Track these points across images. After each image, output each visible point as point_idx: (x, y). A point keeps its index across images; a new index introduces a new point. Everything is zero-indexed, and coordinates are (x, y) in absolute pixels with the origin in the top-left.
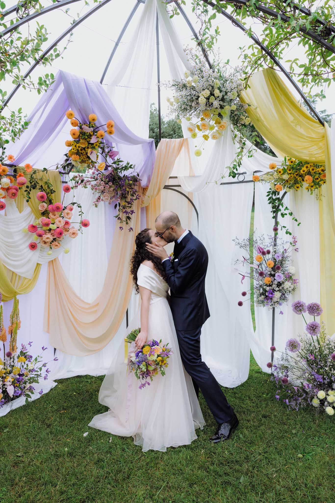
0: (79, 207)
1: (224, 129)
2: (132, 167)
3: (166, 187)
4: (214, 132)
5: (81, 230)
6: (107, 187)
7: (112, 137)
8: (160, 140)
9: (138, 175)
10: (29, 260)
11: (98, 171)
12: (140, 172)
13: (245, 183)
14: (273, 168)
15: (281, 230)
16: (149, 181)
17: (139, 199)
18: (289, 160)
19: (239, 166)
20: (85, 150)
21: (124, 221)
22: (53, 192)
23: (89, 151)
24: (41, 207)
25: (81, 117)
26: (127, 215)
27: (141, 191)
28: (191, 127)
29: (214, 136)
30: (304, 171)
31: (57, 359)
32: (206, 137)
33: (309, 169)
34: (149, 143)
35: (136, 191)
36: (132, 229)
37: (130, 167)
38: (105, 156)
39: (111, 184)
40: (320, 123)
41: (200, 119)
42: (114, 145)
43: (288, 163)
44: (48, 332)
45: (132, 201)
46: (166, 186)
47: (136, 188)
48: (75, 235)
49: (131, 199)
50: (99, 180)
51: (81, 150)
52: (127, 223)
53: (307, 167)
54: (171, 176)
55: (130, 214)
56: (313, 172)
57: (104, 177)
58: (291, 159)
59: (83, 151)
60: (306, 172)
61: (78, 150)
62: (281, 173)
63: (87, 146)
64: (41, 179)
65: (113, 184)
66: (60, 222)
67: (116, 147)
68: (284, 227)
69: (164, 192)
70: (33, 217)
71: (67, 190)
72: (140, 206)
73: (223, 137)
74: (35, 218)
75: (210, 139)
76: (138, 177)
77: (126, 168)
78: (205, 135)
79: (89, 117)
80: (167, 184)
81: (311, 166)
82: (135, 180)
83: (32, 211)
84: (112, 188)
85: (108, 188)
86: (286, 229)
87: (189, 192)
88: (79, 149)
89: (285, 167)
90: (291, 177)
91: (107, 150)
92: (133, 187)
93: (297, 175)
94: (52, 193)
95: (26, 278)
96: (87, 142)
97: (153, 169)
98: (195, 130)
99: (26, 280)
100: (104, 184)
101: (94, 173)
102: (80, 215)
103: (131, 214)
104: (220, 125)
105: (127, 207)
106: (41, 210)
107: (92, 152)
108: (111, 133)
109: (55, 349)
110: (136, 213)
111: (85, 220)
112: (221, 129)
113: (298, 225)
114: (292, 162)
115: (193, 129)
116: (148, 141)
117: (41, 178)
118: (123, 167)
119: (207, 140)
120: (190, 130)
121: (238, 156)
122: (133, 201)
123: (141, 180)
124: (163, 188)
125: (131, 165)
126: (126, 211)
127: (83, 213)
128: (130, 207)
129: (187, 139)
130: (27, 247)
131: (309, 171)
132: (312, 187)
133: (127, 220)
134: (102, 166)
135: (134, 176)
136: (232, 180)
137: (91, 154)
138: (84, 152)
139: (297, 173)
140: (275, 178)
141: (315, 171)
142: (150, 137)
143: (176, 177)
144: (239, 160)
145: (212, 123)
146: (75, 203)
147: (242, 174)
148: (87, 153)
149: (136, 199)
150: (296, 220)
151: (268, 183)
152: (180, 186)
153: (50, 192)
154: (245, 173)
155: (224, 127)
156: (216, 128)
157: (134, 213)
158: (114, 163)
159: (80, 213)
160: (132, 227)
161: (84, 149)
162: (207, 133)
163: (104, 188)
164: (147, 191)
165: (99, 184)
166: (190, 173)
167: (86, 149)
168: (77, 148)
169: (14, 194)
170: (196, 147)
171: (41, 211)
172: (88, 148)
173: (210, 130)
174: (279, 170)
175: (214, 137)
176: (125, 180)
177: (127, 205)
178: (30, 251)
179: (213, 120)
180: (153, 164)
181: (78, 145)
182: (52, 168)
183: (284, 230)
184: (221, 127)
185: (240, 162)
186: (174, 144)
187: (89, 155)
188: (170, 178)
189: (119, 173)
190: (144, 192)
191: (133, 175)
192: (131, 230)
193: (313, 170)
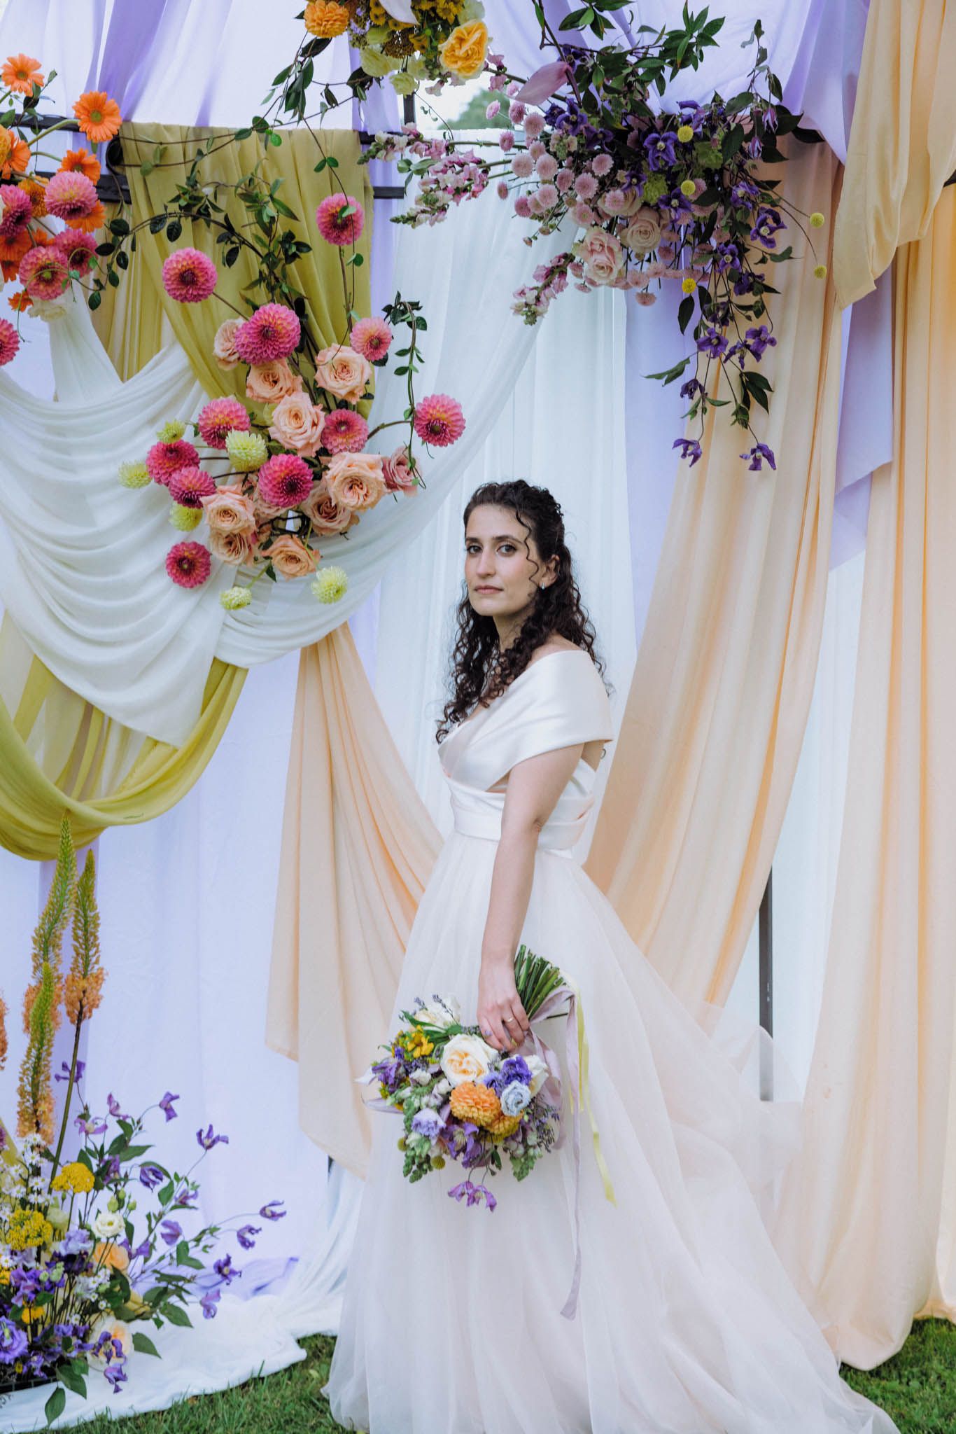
0: (410, 324)
9: (776, 87)
10: (175, 641)
21: (719, 404)
31: (277, 1210)
36: (766, 452)
39: (604, 163)
44: (293, 1055)
52: (743, 417)
55: (749, 357)
65: (620, 165)
66: (297, 416)
85: (591, 194)
94: (291, 258)
95: (156, 743)
99: (159, 752)
102: (401, 371)
103: (758, 355)
109: (331, 1161)
111: (431, 403)
127: (421, 360)
128: (758, 310)
130: (158, 570)
133: (745, 399)
157: (770, 348)
159: (406, 360)
169: (47, 275)
178: (175, 589)
192: (764, 461)
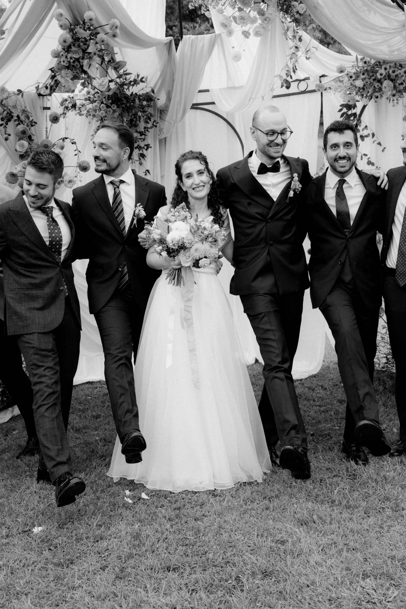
0: (72, 143)
1: (270, 22)
2: (143, 80)
3: (195, 107)
4: (256, 27)
5: (78, 177)
6: (110, 111)
7: (116, 41)
8: (182, 38)
9: (153, 91)
11: (94, 90)
12: (155, 86)
13: (309, 94)
14: (342, 72)
15: (362, 159)
16: (169, 99)
17: (156, 126)
18: (361, 59)
19: (294, 72)
20: (79, 62)
21: (136, 161)
22: (34, 124)
23: (85, 62)
24: (20, 146)
25: (71, 15)
26: (141, 152)
27: (157, 114)
28: (225, 22)
29: (257, 32)
30: (381, 75)
32: (246, 34)
33: (389, 72)
34: (166, 44)
35: (151, 115)
36: (148, 171)
37: (142, 81)
38: (105, 68)
39: (115, 107)
40: (398, 7)
41: (237, 9)
42: (116, 50)
43: (361, 64)
45: (147, 131)
46: (193, 105)
47: (150, 110)
48: (72, 183)
49: (145, 128)
50: (98, 103)
51: (74, 62)
52: (141, 164)
53: (386, 69)
54: (201, 89)
55: (144, 150)
56: (394, 74)
57: (105, 98)
58: (364, 58)
59: (77, 63)
60: (384, 75)
61: (69, 62)
62: (353, 79)
63: (81, 55)
64: (15, 107)
65: (118, 107)
67: (119, 54)
68: (365, 155)
69: (192, 114)
70: (8, 161)
71: (55, 119)
72: (158, 137)
73: (270, 32)
74: (12, 163)
75: (252, 36)
76: (152, 94)
77: (135, 82)
78: (245, 31)
79: (85, 16)
80: (194, 102)
81: (390, 67)
82: (149, 98)
83: (8, 153)
84: (117, 113)
85: (111, 113)
86: (367, 157)
87: (227, 113)
88: (72, 61)
89: (357, 69)
90: (367, 83)
91: (107, 59)
92: (146, 109)
93: (374, 80)
94: (32, 126)
96: (81, 50)
97: (173, 81)
98: (230, 26)
100: (105, 108)
101: (88, 93)
102: (76, 155)
103: (146, 150)
104: (264, 17)
105: (140, 141)
106: (20, 150)
107: (90, 65)
108: (114, 36)
110: (153, 147)
111: (83, 162)
112: (266, 22)
113: (383, 151)
114: (365, 63)
115: (227, 24)
116: (165, 42)
117: (14, 104)
118: (131, 82)
119: (248, 38)
120: (224, 26)
121: (291, 59)
122: (149, 130)
123: (158, 99)
124: (191, 109)
125: (143, 78)
126: (138, 145)
127: (80, 152)
128: (144, 140)
129: (220, 35)
131: (389, 74)
132: (394, 95)
133: (140, 159)
134: (103, 84)
135: (147, 93)
136: (284, 91)
137: (89, 68)
138: (77, 65)
139: (373, 78)
140: (346, 85)
141: (396, 73)
142: (167, 36)
143: (208, 91)
144: (294, 64)
145: (254, 14)
146: (66, 138)
147: (304, 80)
148: (83, 66)
149: (151, 128)
150: (379, 144)
151: (339, 92)
152: (213, 103)
153: (29, 124)
154: (308, 79)
155: (270, 20)
156: (259, 21)
157: (150, 149)
158: (120, 77)
159: (76, 152)
160: (148, 169)
161: (78, 60)
162: (246, 28)
163: (106, 112)
164: (166, 114)
165: (97, 108)
166: (228, 84)
167: (80, 60)
168: (69, 60)
170: (233, 47)
171: (21, 152)
172: (83, 58)
173: (251, 24)
174: (350, 74)
175: (257, 34)
176: (134, 100)
177: (140, 137)
179: (254, 11)
180: (173, 75)
181: (69, 56)
182: (30, 89)
183: (365, 159)
184: (265, 20)
185: (295, 66)
186: (202, 42)
187: (85, 68)
188: (200, 91)
189: (125, 90)
190: (162, 117)
191: (145, 92)
193: (394, 72)
